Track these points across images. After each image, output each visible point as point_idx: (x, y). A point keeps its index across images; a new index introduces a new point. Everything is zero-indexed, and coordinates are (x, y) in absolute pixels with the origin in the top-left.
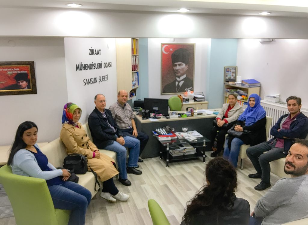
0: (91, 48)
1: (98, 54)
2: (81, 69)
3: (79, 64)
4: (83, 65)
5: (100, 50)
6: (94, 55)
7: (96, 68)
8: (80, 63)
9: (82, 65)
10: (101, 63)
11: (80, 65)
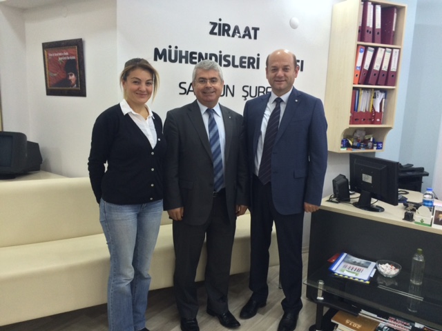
0: (220, 20)
1: (247, 37)
2: (173, 58)
3: (167, 49)
4: (181, 52)
5: (256, 30)
6: (230, 38)
7: (235, 66)
8: (170, 47)
9: (176, 52)
10: (256, 57)
11: (170, 51)
